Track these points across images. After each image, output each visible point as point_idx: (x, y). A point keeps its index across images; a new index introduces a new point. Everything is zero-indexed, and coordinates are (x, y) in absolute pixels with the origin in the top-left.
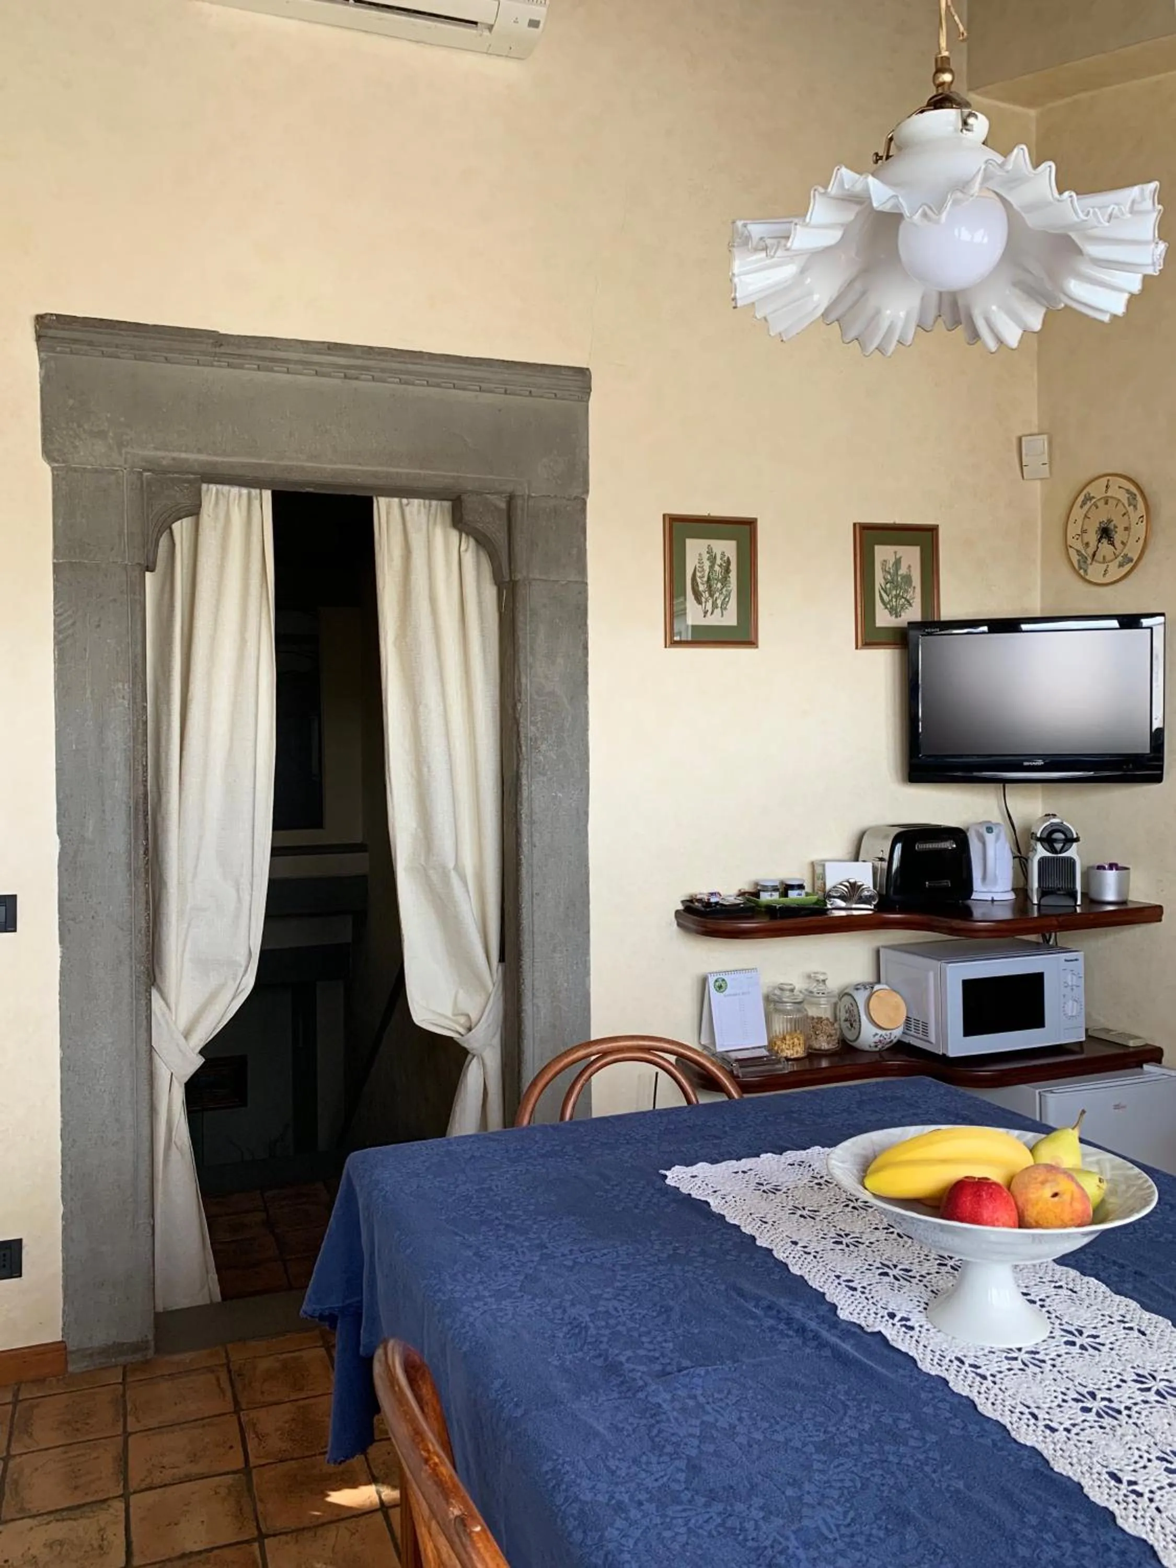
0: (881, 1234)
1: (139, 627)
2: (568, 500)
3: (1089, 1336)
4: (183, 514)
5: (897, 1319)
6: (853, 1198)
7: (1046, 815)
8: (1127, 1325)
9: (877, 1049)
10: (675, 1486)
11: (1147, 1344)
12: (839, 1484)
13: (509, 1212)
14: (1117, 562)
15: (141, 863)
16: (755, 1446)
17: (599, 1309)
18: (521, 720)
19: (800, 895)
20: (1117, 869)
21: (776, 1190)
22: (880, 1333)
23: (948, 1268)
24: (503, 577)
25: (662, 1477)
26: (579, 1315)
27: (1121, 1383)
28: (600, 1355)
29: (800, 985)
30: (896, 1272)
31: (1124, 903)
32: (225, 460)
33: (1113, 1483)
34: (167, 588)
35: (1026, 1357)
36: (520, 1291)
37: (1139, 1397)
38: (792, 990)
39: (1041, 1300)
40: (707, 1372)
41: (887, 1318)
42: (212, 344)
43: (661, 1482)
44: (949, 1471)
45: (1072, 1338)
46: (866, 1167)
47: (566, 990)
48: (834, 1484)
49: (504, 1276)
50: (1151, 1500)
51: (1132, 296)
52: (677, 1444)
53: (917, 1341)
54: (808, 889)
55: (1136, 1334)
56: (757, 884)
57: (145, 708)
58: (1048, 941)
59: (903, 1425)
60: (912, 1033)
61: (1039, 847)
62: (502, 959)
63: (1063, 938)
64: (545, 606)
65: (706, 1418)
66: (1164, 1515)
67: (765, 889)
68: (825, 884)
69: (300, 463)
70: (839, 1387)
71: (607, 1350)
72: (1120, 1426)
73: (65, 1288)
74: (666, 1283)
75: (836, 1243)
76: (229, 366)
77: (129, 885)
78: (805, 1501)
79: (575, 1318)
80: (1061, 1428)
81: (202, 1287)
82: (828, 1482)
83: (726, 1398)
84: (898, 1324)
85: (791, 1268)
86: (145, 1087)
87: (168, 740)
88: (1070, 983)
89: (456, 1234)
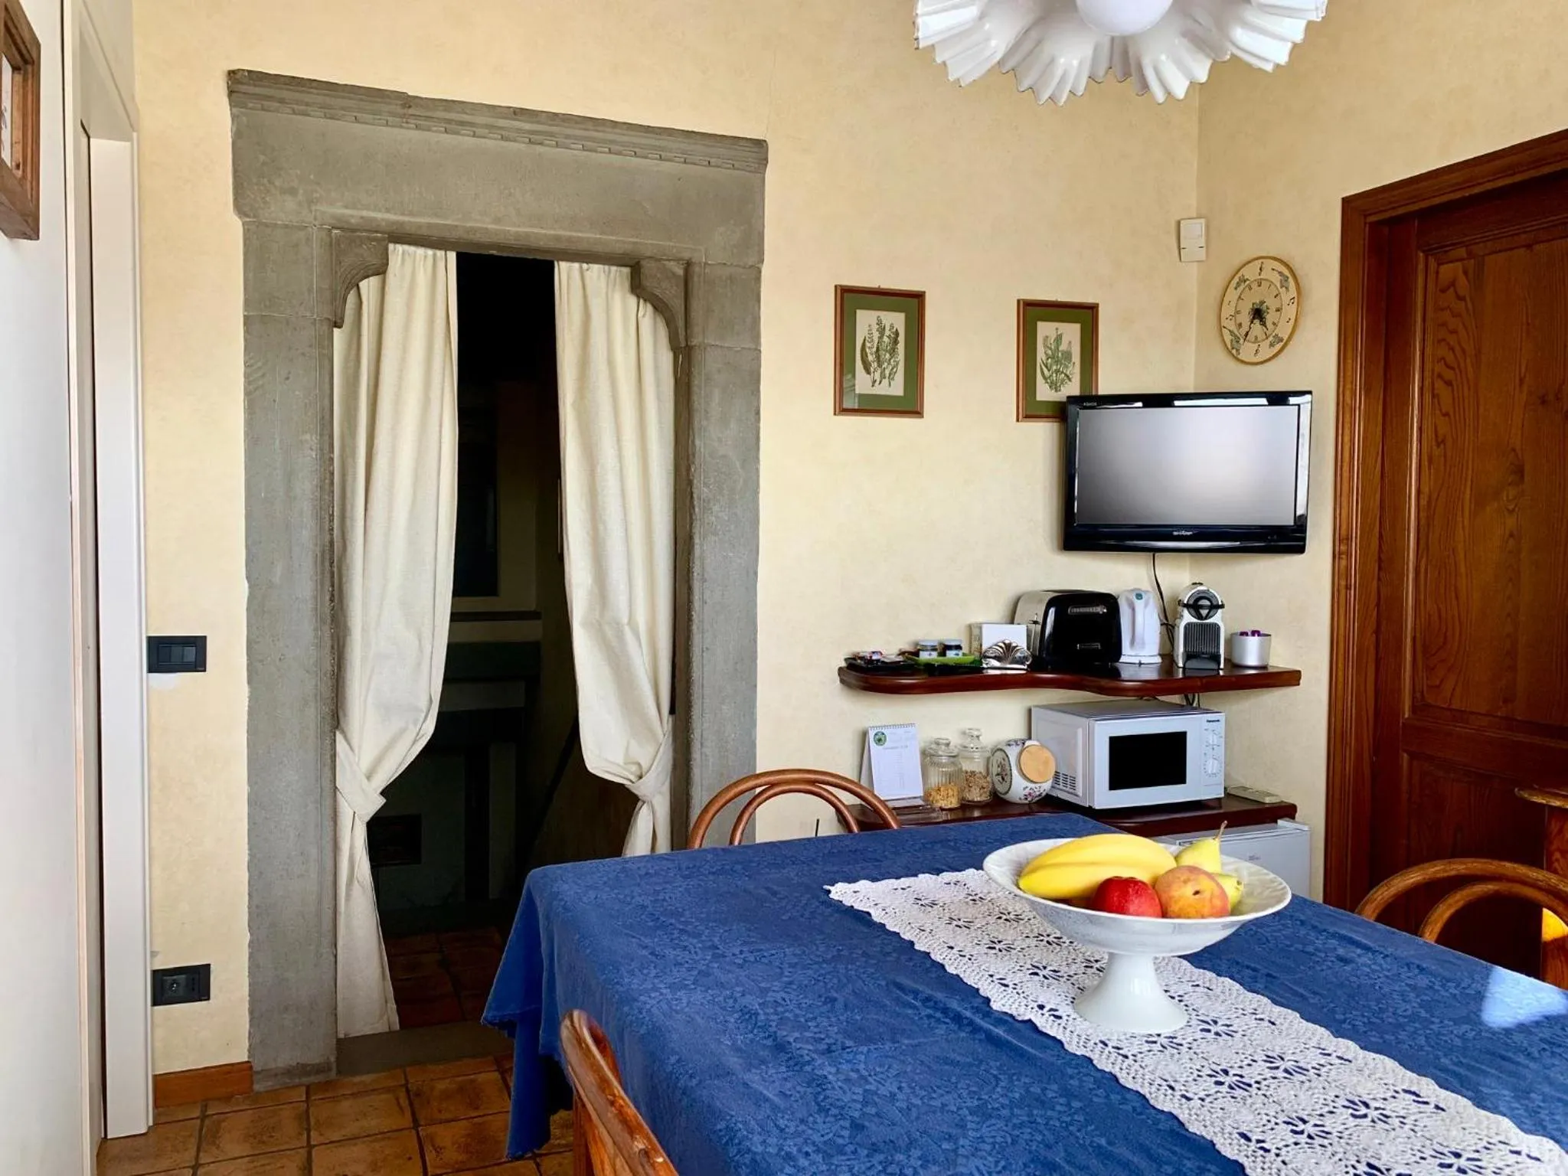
0: (1033, 942)
1: (327, 380)
2: (744, 268)
3: (1223, 1025)
4: (370, 272)
5: (1046, 1010)
6: (1006, 912)
7: (1194, 584)
8: (1258, 1017)
9: (1027, 802)
10: (840, 1141)
11: (1276, 1032)
12: (991, 1140)
13: (683, 919)
14: (1268, 342)
15: (327, 611)
16: (913, 1109)
17: (768, 999)
18: (695, 481)
19: (958, 655)
20: (1259, 635)
21: (933, 904)
22: (1030, 1021)
23: (1094, 970)
24: (679, 343)
25: (828, 1133)
26: (750, 1004)
27: (1251, 1062)
28: (770, 1036)
29: (955, 740)
30: (1045, 972)
31: (1264, 667)
32: (412, 220)
33: (1243, 1141)
34: (354, 346)
35: (1165, 1041)
36: (694, 984)
37: (1268, 1074)
38: (948, 745)
39: (1179, 996)
40: (869, 1051)
41: (1037, 1009)
42: (401, 105)
43: (826, 1138)
44: (1093, 1131)
45: (1207, 1027)
46: (1020, 871)
47: (733, 740)
48: (986, 1139)
49: (678, 971)
50: (1278, 1155)
51: (1295, 46)
52: (842, 1108)
53: (1064, 1028)
54: (965, 650)
55: (1266, 1024)
56: (917, 644)
57: (332, 459)
58: (1192, 704)
59: (1050, 1094)
60: (1061, 787)
61: (1186, 613)
62: (672, 711)
63: (1205, 699)
64: (719, 371)
65: (867, 1087)
66: (1289, 1166)
67: (924, 648)
68: (981, 645)
69: (485, 226)
70: (992, 1063)
71: (775, 1032)
72: (1250, 1096)
73: (251, 1012)
74: (831, 979)
75: (990, 948)
76: (417, 127)
77: (316, 630)
78: (960, 1153)
79: (745, 1007)
80: (1196, 1097)
81: (381, 1017)
82: (981, 1137)
83: (887, 1071)
84: (1047, 1014)
85: (947, 968)
86: (328, 824)
87: (354, 492)
88: (1211, 742)
89: (634, 937)
